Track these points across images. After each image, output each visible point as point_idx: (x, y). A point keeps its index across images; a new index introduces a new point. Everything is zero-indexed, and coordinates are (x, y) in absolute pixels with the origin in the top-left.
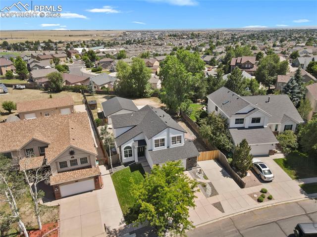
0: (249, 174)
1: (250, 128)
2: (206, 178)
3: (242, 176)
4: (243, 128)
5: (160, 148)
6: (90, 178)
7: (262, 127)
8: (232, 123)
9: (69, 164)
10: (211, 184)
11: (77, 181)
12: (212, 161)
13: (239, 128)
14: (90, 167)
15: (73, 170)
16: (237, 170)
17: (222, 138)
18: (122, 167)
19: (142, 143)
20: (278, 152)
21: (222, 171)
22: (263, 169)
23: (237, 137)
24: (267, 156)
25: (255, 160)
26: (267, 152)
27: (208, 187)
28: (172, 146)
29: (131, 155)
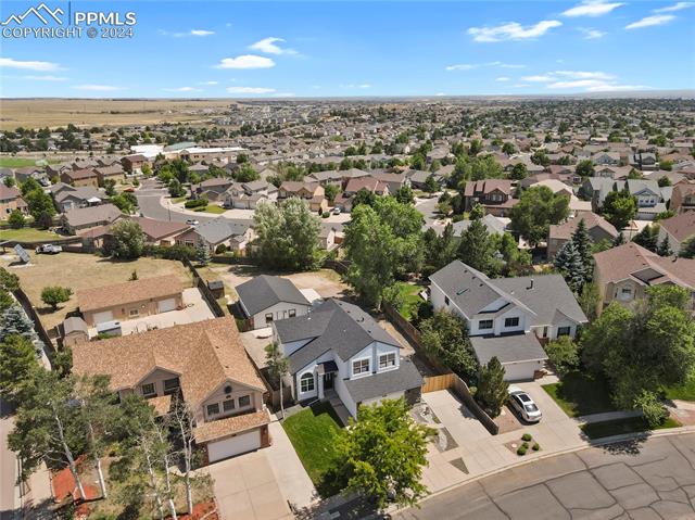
0: (504, 411)
1: (503, 335)
2: (438, 422)
3: (493, 416)
4: (492, 336)
5: (362, 375)
6: (255, 429)
7: (522, 333)
8: (474, 328)
9: (221, 407)
10: (445, 430)
11: (234, 435)
12: (445, 392)
13: (485, 336)
14: (253, 411)
15: (227, 417)
16: (485, 405)
17: (460, 353)
18: (297, 409)
19: (331, 367)
20: (549, 373)
21: (461, 409)
22: (524, 403)
23: (484, 351)
24: (532, 380)
25: (512, 389)
26: (531, 375)
27: (441, 435)
28: (382, 370)
29: (311, 388)
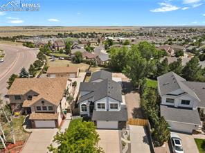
0: (165, 145)
1: (179, 107)
2: (129, 139)
3: (156, 146)
4: (173, 107)
5: (101, 110)
6: (52, 120)
7: (191, 109)
8: (164, 101)
10: (129, 145)
11: (44, 120)
12: (142, 127)
13: (169, 106)
14: (54, 113)
16: (155, 140)
21: (144, 138)
22: (176, 145)
23: (164, 111)
25: (173, 135)
26: (191, 131)
27: (127, 146)
28: (110, 110)
29: (86, 110)
